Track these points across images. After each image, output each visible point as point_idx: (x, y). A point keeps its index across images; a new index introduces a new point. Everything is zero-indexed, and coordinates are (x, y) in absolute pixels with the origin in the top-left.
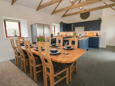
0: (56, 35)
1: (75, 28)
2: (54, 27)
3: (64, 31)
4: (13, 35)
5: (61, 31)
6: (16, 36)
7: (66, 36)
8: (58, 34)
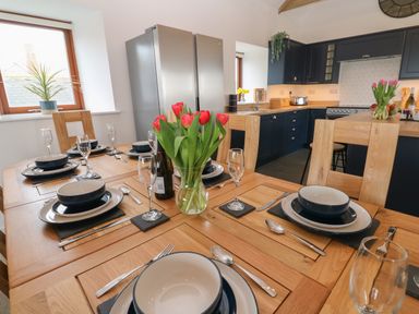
0: (249, 98)
1: (343, 64)
2: (240, 60)
3: (288, 80)
4: (36, 101)
5: (270, 82)
6: (49, 105)
7: (291, 104)
8: (260, 93)
